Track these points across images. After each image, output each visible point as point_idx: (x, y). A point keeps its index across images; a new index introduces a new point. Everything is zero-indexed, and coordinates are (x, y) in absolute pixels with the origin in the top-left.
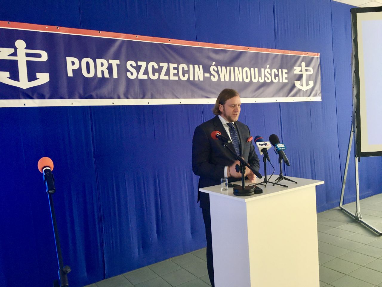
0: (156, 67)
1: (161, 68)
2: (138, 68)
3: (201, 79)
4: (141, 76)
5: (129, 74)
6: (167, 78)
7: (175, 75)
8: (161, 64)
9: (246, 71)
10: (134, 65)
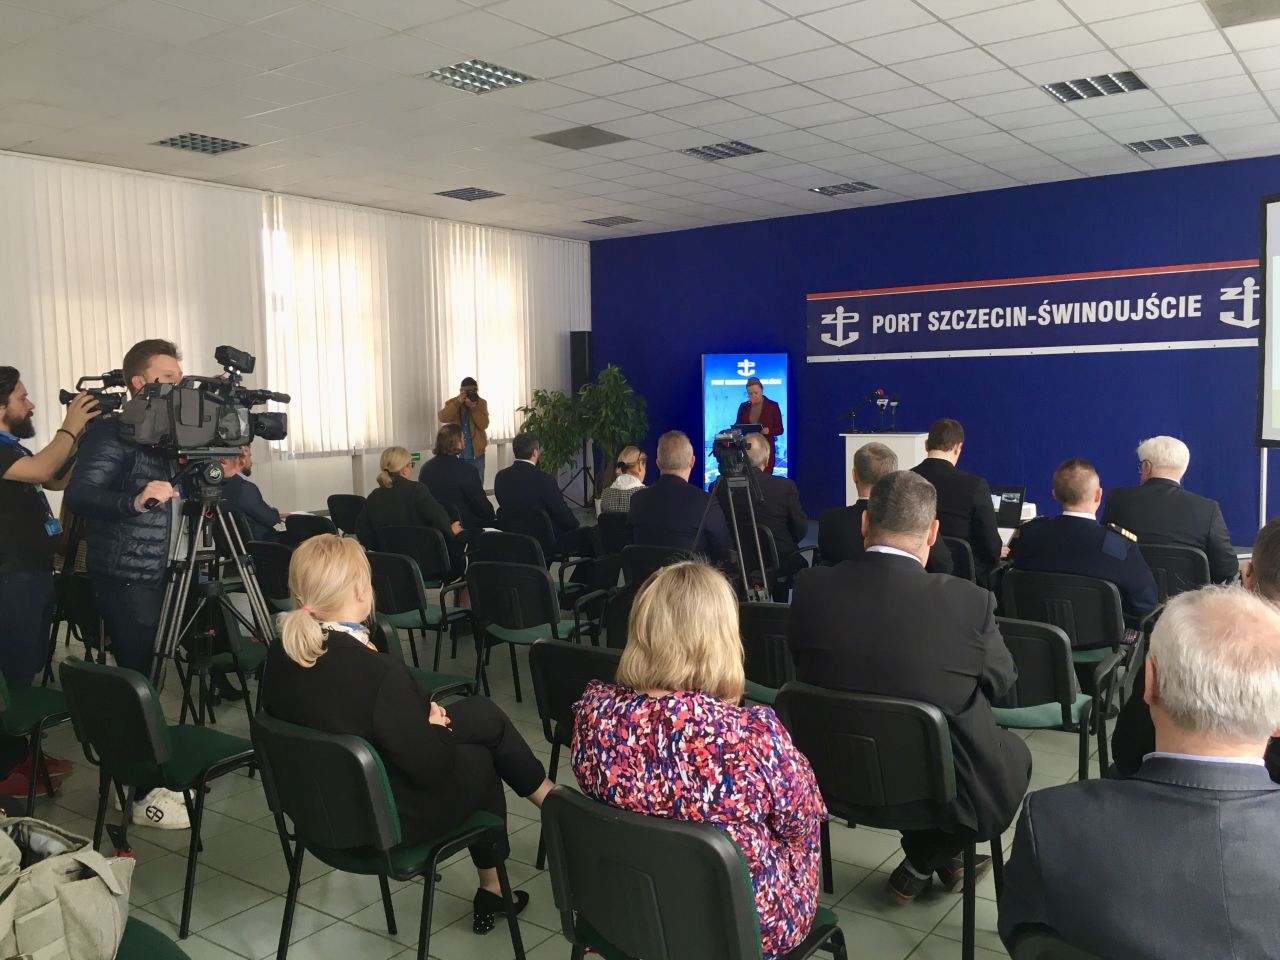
0: (962, 314)
1: (967, 317)
2: (940, 319)
3: (1023, 323)
4: (944, 327)
5: (930, 327)
6: (975, 326)
7: (985, 322)
8: (968, 312)
9: (1105, 307)
10: (937, 315)
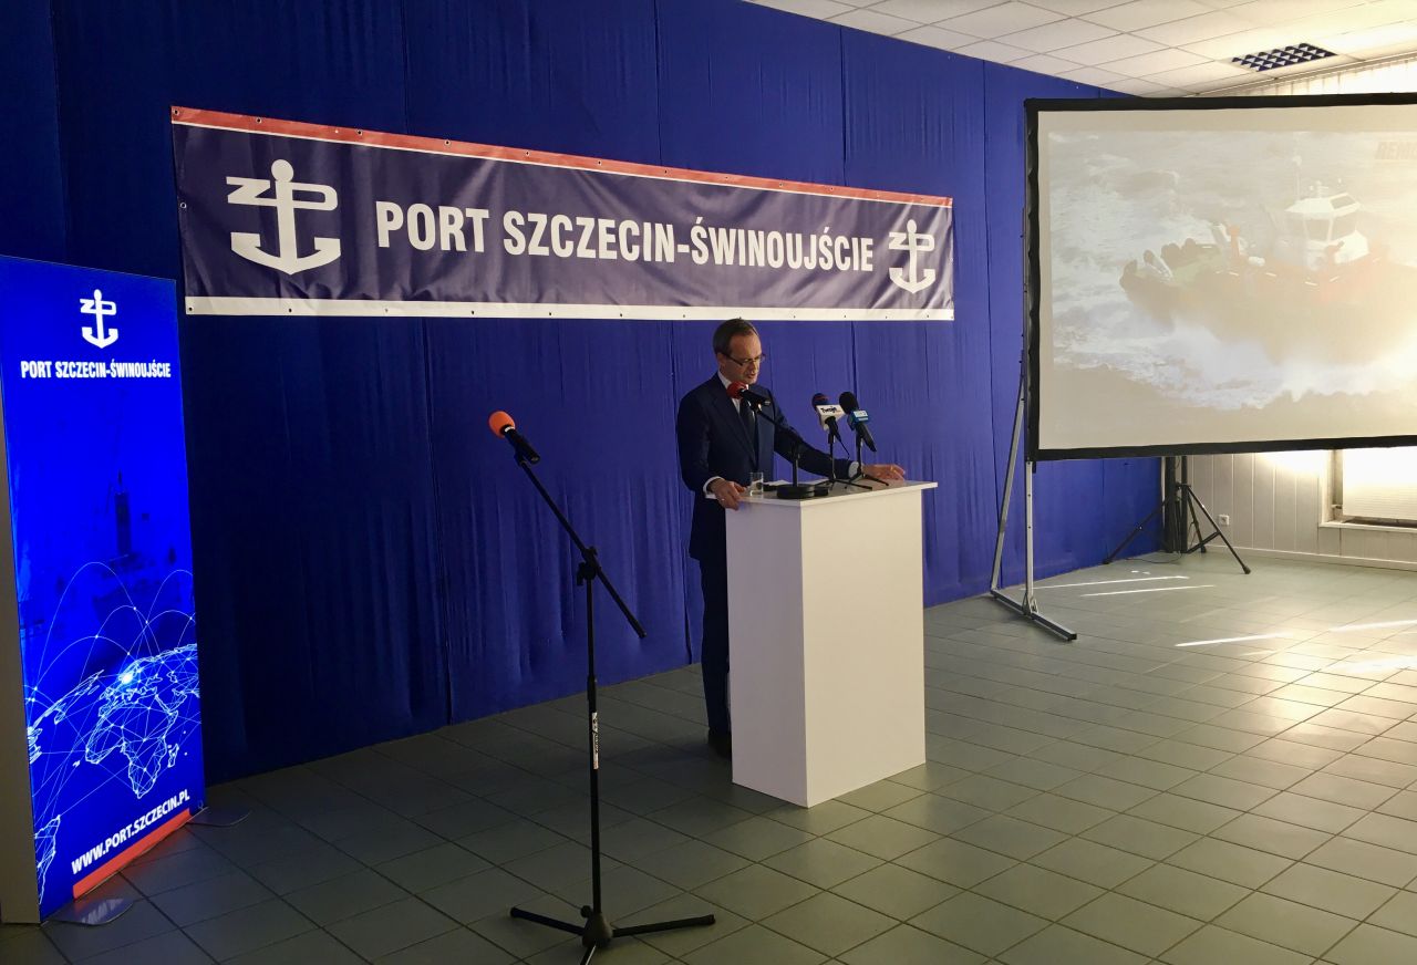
0: (569, 227)
1: (579, 230)
2: (529, 229)
3: (670, 258)
4: (536, 249)
5: (508, 243)
6: (591, 254)
7: (610, 247)
8: (580, 221)
9: (775, 241)
10: (521, 221)
